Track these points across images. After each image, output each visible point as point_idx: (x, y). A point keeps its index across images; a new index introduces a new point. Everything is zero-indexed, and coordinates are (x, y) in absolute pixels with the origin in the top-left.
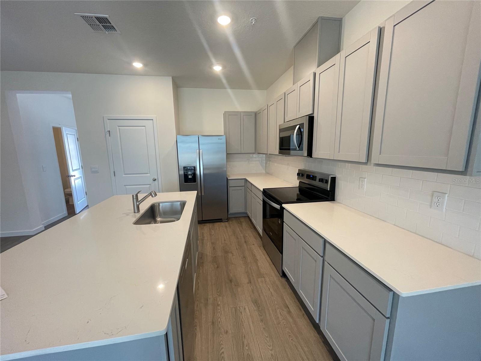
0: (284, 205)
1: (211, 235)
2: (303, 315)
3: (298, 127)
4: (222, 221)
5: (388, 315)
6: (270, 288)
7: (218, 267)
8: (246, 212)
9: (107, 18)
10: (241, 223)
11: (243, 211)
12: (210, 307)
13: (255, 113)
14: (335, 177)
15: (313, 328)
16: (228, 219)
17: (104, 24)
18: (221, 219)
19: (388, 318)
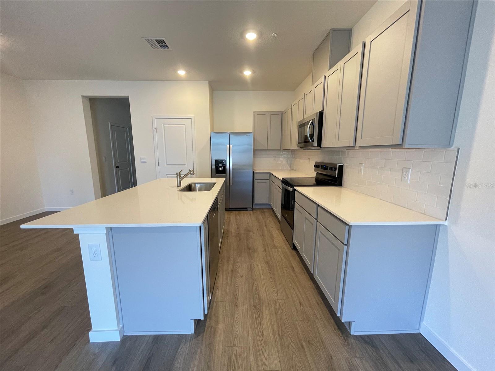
0: (295, 188)
1: (236, 219)
2: (305, 273)
3: (311, 122)
4: (247, 210)
5: (346, 243)
6: (281, 255)
7: (240, 240)
8: (270, 203)
9: (163, 40)
10: (264, 213)
11: (268, 203)
12: (231, 263)
13: (282, 113)
14: (343, 166)
15: (310, 280)
16: (253, 209)
17: (161, 44)
18: (247, 208)
19: (346, 245)
